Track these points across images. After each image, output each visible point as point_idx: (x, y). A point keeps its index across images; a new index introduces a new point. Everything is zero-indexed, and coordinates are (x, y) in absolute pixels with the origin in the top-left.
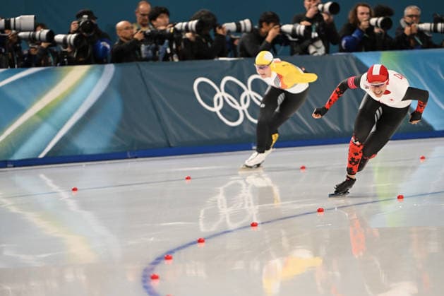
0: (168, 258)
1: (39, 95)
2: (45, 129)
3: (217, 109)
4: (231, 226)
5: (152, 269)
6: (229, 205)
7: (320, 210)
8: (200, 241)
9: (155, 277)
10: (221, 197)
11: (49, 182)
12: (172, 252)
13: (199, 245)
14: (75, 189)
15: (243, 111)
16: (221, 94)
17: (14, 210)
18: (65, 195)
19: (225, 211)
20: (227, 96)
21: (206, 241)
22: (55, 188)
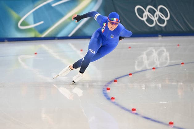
0: (115, 81)
3: (144, 19)
5: (108, 86)
7: (182, 64)
8: (130, 74)
9: (108, 89)
11: (73, 47)
12: (117, 78)
13: (129, 76)
14: (82, 50)
15: (156, 21)
16: (146, 13)
18: (79, 52)
20: (149, 14)
21: (133, 74)
22: (75, 49)
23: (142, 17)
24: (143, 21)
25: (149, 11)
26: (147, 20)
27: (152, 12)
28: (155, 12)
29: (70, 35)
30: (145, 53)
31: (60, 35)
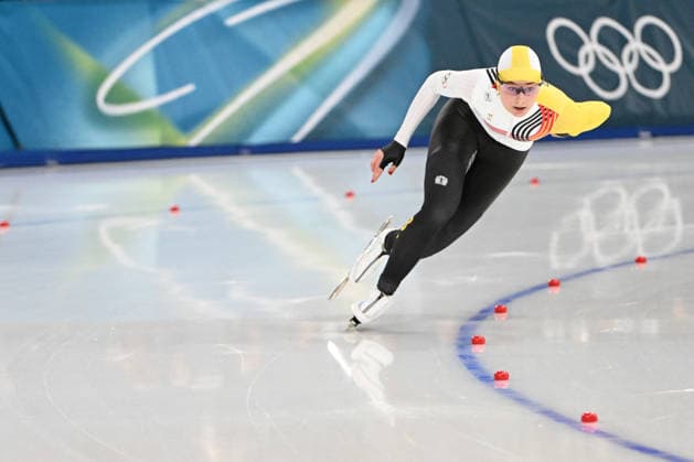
0: (500, 310)
1: (294, 39)
2: (304, 96)
3: (584, 70)
4: (603, 260)
5: (474, 327)
6: (599, 227)
8: (553, 284)
9: (478, 341)
10: (586, 214)
11: (308, 181)
12: (507, 300)
13: (550, 291)
14: (350, 195)
15: (627, 76)
16: (591, 47)
17: (249, 224)
18: (333, 203)
19: (592, 237)
20: (601, 50)
21: (562, 284)
22: (318, 191)
23: (574, 61)
24: (580, 79)
25: (602, 40)
26: (593, 75)
27: (614, 42)
28: (624, 42)
29: (297, 138)
30: (587, 201)
31: (258, 138)
